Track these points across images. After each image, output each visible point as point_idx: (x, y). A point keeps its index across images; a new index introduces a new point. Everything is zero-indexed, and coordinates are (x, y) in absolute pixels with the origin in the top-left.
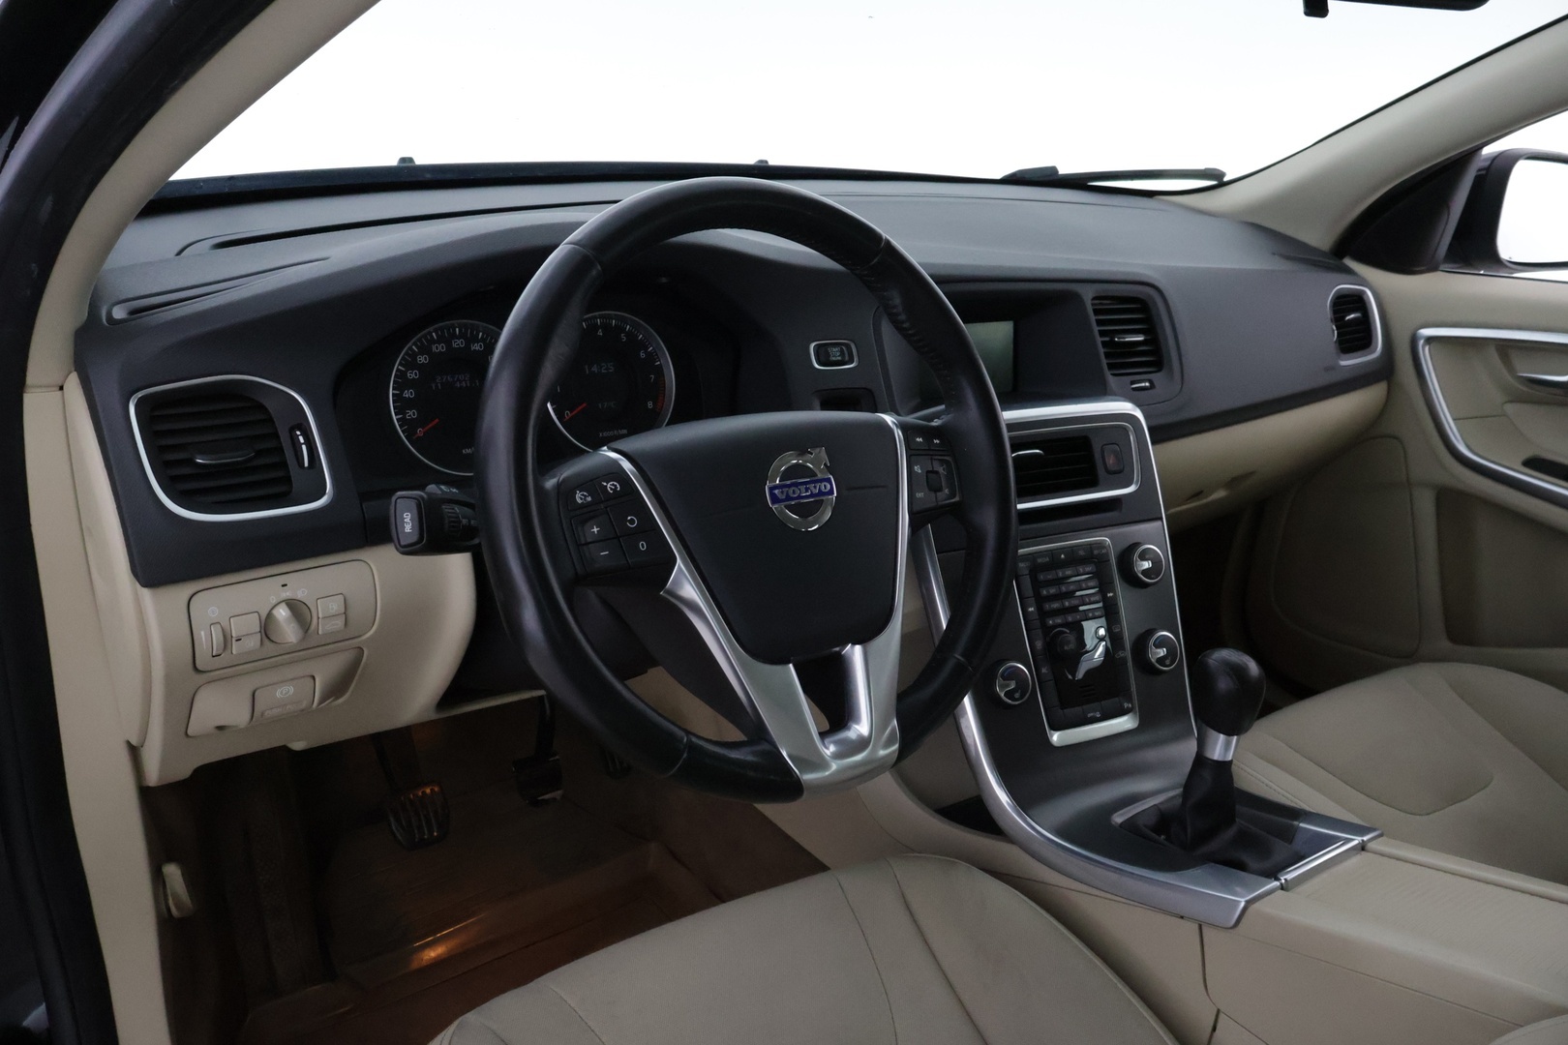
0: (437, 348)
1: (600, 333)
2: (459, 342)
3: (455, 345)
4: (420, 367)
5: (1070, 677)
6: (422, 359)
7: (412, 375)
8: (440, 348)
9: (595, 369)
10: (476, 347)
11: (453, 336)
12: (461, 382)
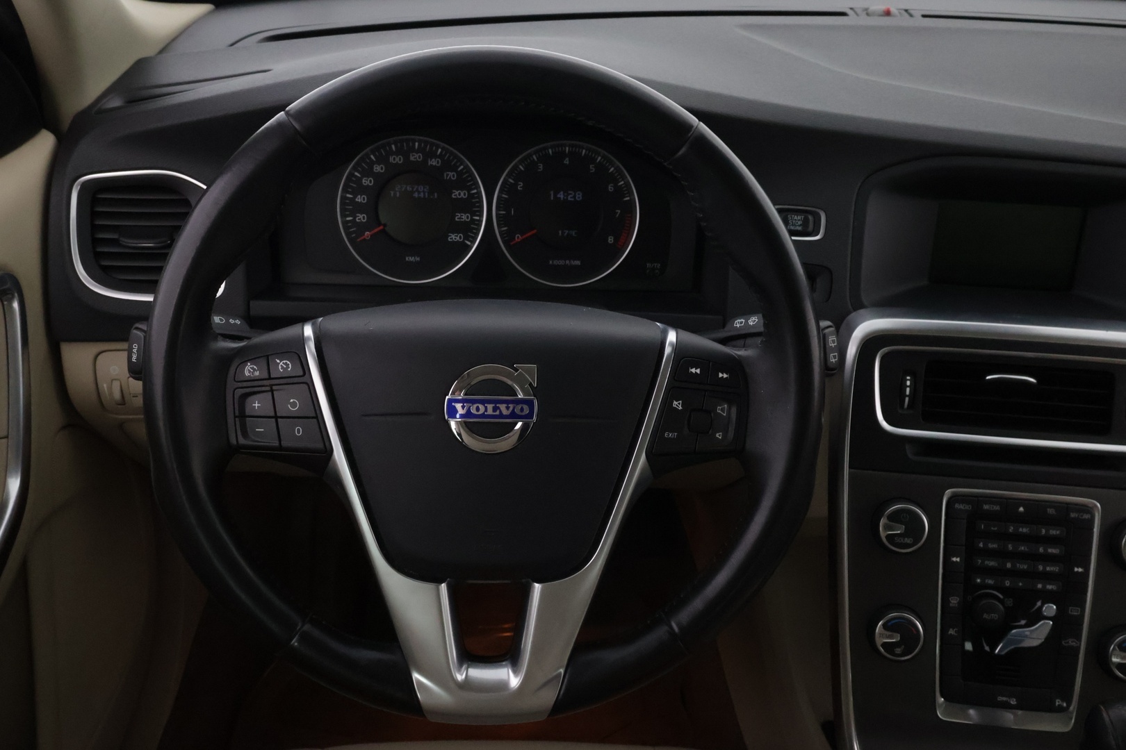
0: (394, 159)
1: (567, 161)
2: (417, 156)
3: (412, 158)
4: (377, 176)
5: (987, 648)
6: (378, 169)
7: (367, 182)
8: (397, 159)
9: (561, 195)
10: (433, 162)
11: (412, 150)
12: (419, 193)
